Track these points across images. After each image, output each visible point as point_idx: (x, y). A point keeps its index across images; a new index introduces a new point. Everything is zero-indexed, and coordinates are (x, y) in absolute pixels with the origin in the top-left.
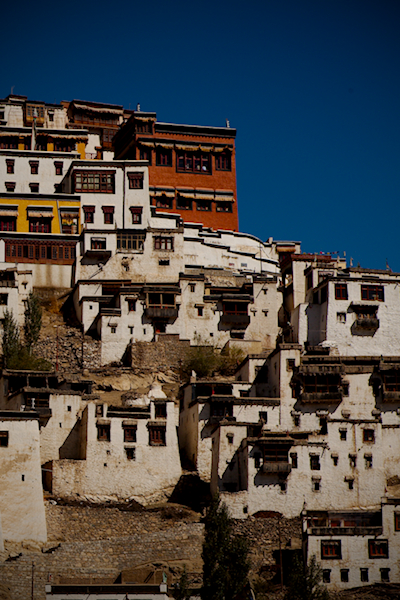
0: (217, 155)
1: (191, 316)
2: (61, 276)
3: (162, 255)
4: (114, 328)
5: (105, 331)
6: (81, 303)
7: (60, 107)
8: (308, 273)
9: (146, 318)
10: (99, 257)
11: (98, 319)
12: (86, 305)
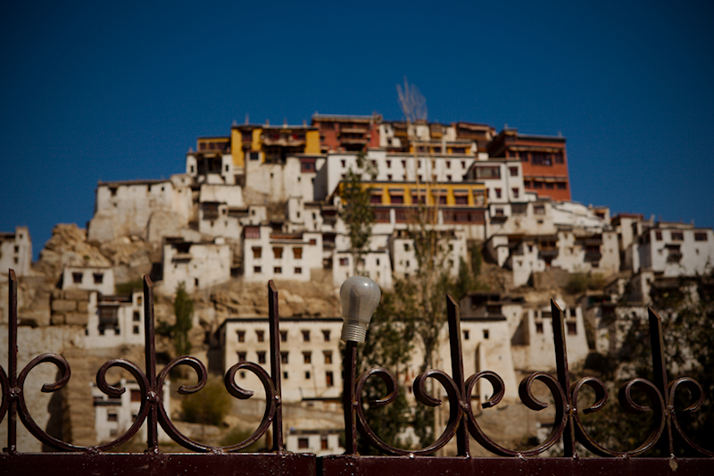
0: (556, 154)
1: (566, 254)
2: (478, 232)
3: (539, 217)
4: (520, 263)
5: (515, 266)
6: (496, 248)
7: (450, 126)
8: (634, 226)
9: (540, 256)
10: (500, 219)
11: (509, 258)
12: (500, 250)
